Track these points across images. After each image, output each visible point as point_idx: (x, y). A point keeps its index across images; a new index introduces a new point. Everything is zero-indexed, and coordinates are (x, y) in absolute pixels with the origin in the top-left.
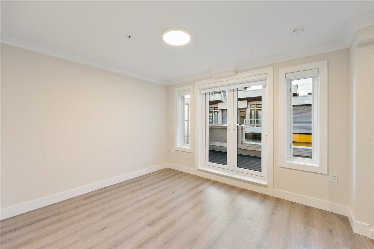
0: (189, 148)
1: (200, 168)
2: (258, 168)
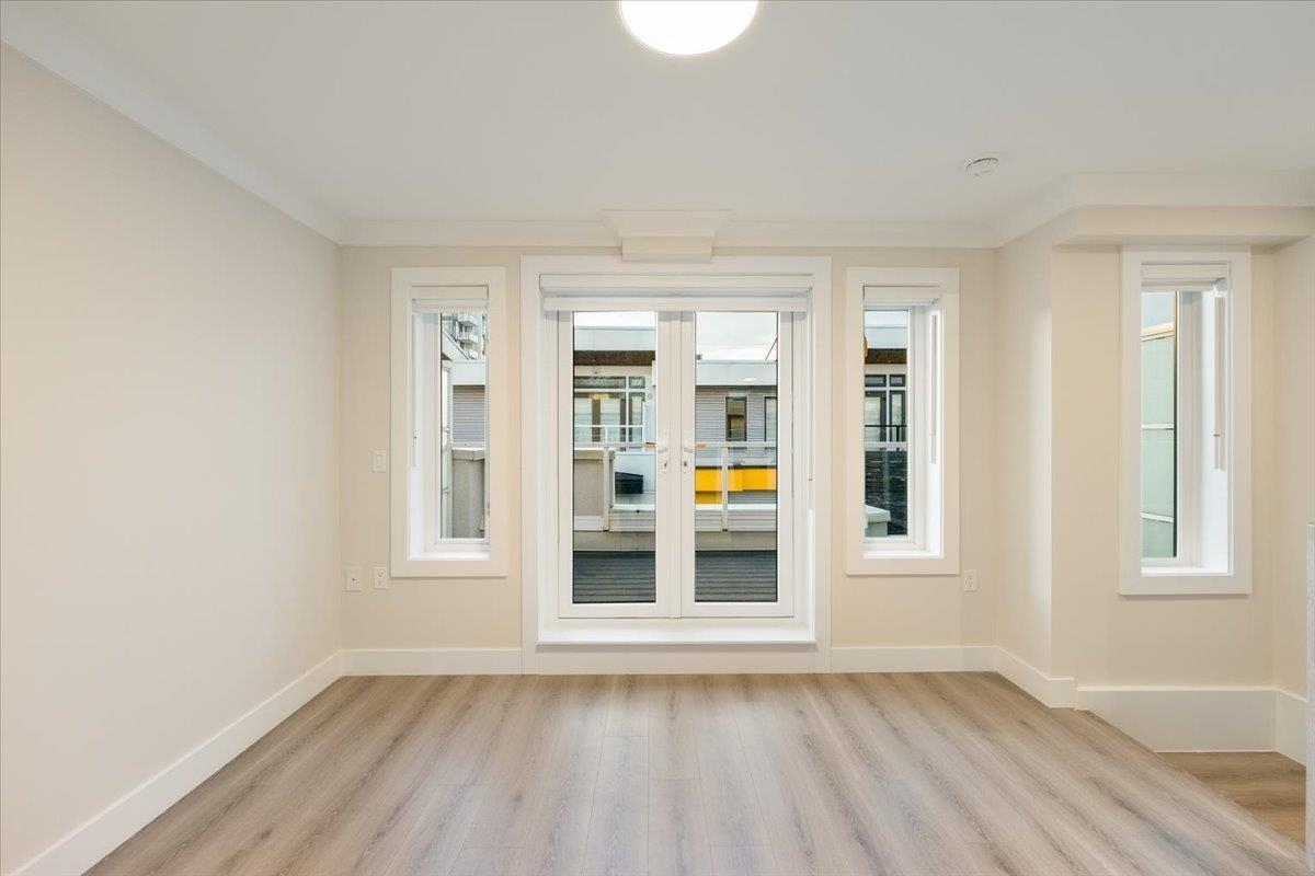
0: (483, 556)
1: (547, 636)
2: (768, 592)
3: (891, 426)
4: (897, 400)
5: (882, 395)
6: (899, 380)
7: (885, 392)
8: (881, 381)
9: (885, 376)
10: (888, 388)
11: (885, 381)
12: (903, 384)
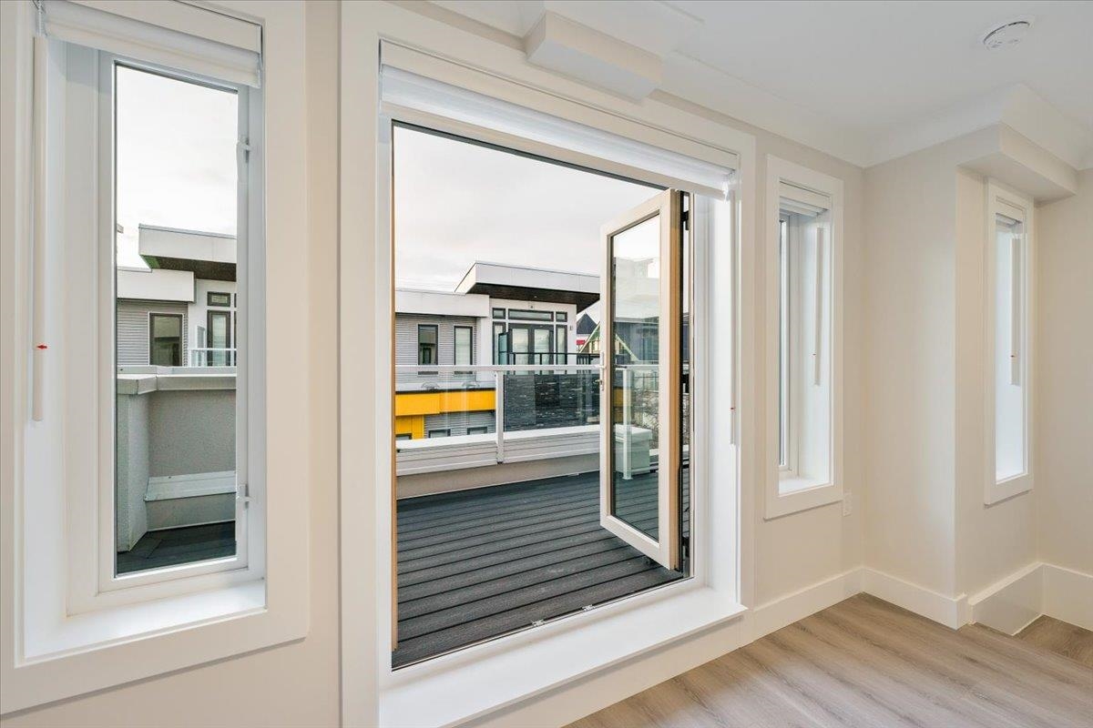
3: (557, 354)
4: (561, 332)
5: (550, 328)
6: (563, 317)
7: (552, 326)
8: (549, 316)
9: (552, 313)
10: (555, 323)
11: (552, 316)
12: (566, 320)
